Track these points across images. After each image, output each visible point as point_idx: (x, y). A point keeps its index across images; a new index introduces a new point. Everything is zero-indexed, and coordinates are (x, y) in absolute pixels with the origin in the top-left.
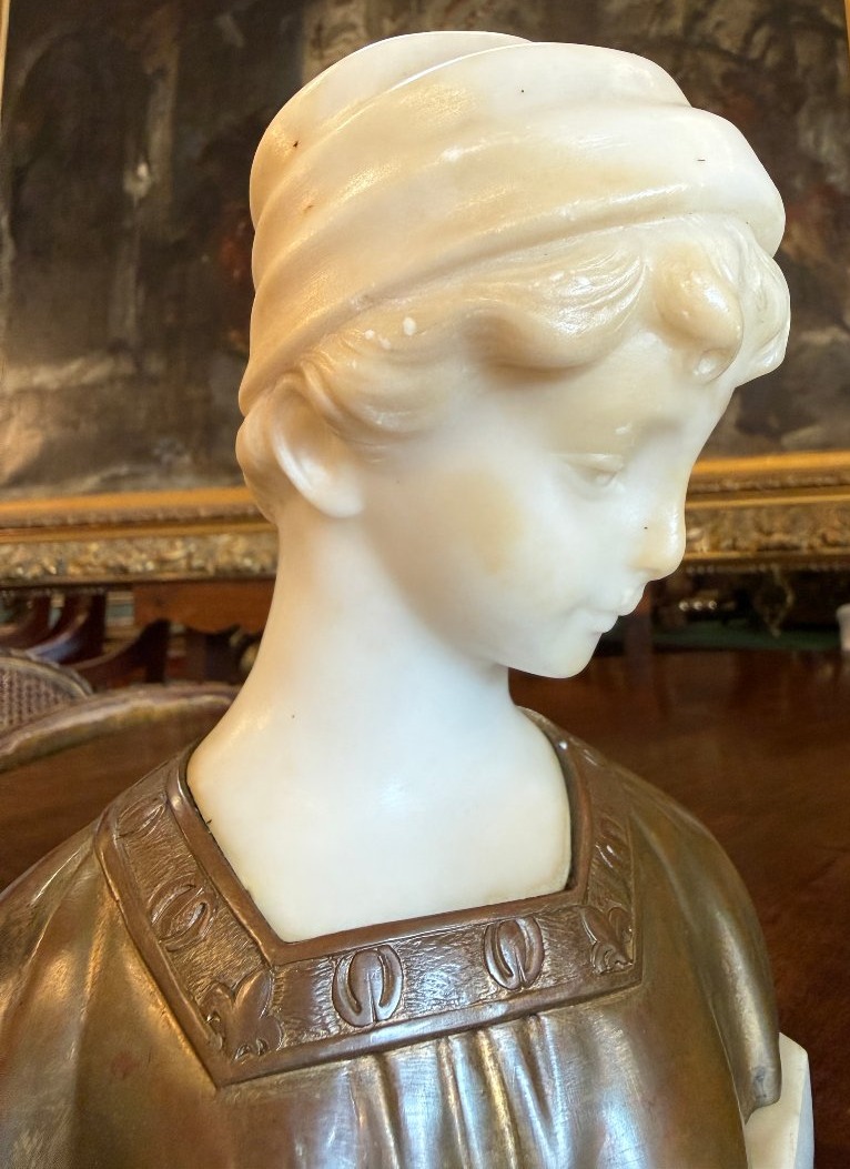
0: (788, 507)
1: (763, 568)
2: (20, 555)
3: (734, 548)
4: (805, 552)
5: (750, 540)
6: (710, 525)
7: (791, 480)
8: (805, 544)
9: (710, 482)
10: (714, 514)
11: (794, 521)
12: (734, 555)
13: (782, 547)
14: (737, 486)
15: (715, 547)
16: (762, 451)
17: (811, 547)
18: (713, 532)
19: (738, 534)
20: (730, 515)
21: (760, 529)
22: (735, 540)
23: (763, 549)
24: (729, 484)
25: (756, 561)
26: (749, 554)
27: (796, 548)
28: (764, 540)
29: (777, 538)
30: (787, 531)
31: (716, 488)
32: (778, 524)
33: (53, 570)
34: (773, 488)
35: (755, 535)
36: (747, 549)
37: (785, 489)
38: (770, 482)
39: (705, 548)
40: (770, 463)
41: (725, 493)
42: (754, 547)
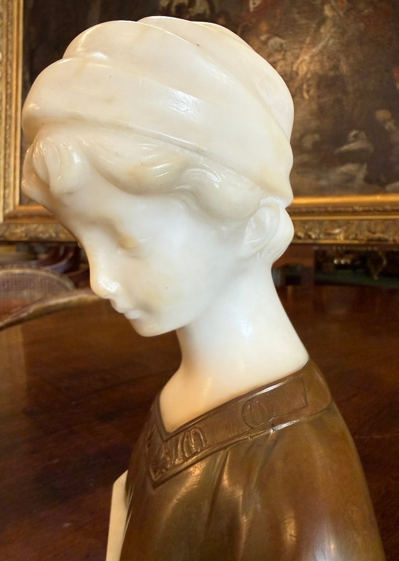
0: (386, 220)
1: (370, 249)
2: (41, 228)
3: (355, 239)
4: (391, 242)
5: (364, 236)
6: (345, 228)
7: (388, 207)
8: (391, 239)
9: (347, 207)
10: (348, 222)
11: (387, 228)
12: (356, 242)
13: (380, 240)
14: (361, 209)
15: (346, 238)
16: (375, 193)
17: (394, 240)
18: (346, 231)
19: (358, 233)
20: (356, 223)
21: (370, 231)
22: (356, 235)
23: (370, 240)
24: (357, 208)
25: (366, 245)
26: (363, 242)
27: (386, 240)
28: (371, 236)
29: (378, 235)
30: (383, 232)
31: (350, 209)
32: (379, 229)
33: (54, 235)
34: (379, 211)
35: (367, 234)
36: (362, 240)
37: (385, 212)
38: (378, 208)
39: (342, 238)
40: (379, 198)
41: (355, 212)
42: (365, 239)
